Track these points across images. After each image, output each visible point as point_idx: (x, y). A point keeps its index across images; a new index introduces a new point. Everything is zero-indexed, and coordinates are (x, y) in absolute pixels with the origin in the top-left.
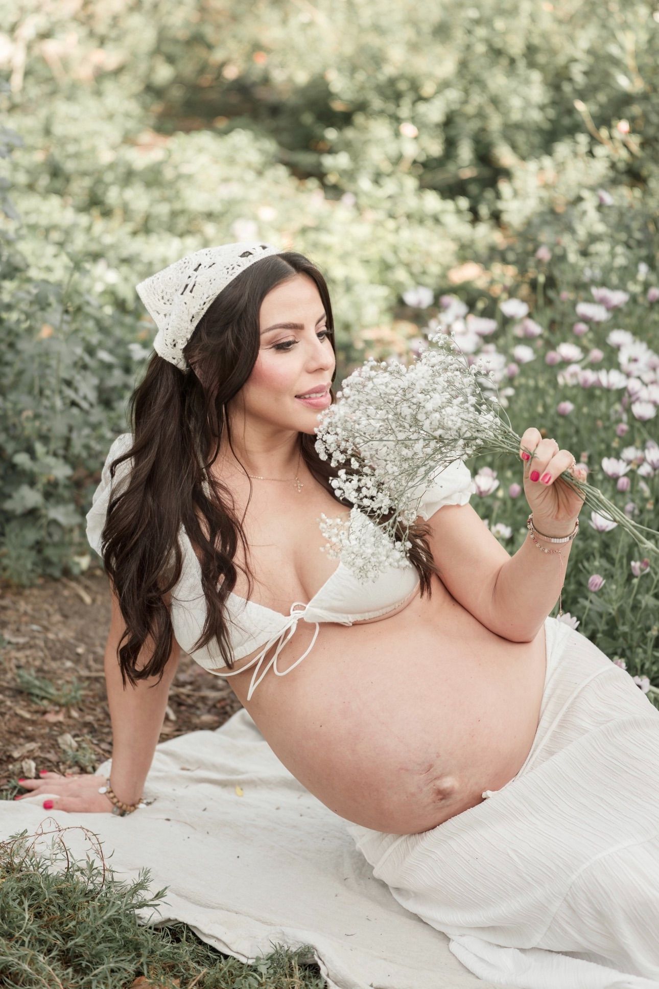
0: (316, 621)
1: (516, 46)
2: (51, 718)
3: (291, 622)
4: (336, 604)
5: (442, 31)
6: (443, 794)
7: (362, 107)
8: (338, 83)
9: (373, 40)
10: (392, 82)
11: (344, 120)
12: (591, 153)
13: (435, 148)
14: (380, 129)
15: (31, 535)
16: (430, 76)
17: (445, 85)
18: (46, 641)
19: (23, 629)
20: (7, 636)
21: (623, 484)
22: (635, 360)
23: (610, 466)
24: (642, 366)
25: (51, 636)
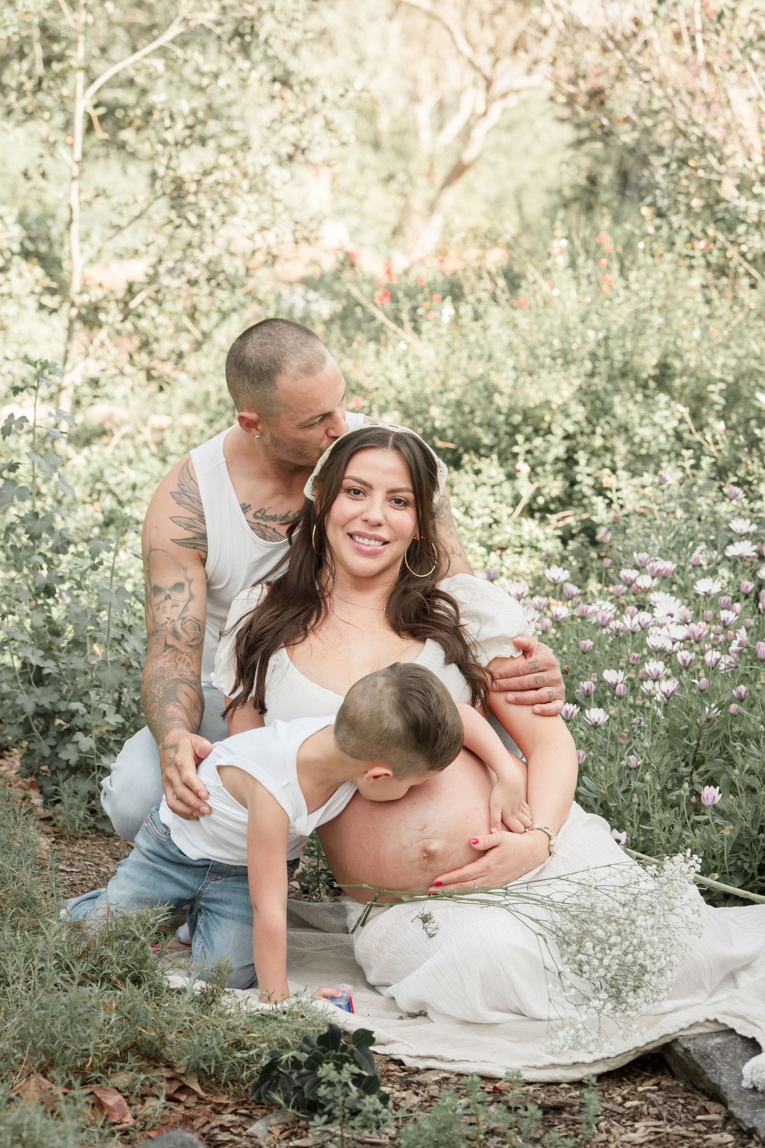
6: (428, 854)
7: (472, 445)
8: (440, 418)
9: (480, 369)
11: (454, 460)
13: (554, 488)
14: (492, 470)
15: (84, 786)
16: (547, 404)
18: (98, 872)
19: (76, 863)
20: (61, 867)
21: (621, 689)
22: (671, 615)
23: (610, 676)
24: (676, 619)
25: (103, 870)
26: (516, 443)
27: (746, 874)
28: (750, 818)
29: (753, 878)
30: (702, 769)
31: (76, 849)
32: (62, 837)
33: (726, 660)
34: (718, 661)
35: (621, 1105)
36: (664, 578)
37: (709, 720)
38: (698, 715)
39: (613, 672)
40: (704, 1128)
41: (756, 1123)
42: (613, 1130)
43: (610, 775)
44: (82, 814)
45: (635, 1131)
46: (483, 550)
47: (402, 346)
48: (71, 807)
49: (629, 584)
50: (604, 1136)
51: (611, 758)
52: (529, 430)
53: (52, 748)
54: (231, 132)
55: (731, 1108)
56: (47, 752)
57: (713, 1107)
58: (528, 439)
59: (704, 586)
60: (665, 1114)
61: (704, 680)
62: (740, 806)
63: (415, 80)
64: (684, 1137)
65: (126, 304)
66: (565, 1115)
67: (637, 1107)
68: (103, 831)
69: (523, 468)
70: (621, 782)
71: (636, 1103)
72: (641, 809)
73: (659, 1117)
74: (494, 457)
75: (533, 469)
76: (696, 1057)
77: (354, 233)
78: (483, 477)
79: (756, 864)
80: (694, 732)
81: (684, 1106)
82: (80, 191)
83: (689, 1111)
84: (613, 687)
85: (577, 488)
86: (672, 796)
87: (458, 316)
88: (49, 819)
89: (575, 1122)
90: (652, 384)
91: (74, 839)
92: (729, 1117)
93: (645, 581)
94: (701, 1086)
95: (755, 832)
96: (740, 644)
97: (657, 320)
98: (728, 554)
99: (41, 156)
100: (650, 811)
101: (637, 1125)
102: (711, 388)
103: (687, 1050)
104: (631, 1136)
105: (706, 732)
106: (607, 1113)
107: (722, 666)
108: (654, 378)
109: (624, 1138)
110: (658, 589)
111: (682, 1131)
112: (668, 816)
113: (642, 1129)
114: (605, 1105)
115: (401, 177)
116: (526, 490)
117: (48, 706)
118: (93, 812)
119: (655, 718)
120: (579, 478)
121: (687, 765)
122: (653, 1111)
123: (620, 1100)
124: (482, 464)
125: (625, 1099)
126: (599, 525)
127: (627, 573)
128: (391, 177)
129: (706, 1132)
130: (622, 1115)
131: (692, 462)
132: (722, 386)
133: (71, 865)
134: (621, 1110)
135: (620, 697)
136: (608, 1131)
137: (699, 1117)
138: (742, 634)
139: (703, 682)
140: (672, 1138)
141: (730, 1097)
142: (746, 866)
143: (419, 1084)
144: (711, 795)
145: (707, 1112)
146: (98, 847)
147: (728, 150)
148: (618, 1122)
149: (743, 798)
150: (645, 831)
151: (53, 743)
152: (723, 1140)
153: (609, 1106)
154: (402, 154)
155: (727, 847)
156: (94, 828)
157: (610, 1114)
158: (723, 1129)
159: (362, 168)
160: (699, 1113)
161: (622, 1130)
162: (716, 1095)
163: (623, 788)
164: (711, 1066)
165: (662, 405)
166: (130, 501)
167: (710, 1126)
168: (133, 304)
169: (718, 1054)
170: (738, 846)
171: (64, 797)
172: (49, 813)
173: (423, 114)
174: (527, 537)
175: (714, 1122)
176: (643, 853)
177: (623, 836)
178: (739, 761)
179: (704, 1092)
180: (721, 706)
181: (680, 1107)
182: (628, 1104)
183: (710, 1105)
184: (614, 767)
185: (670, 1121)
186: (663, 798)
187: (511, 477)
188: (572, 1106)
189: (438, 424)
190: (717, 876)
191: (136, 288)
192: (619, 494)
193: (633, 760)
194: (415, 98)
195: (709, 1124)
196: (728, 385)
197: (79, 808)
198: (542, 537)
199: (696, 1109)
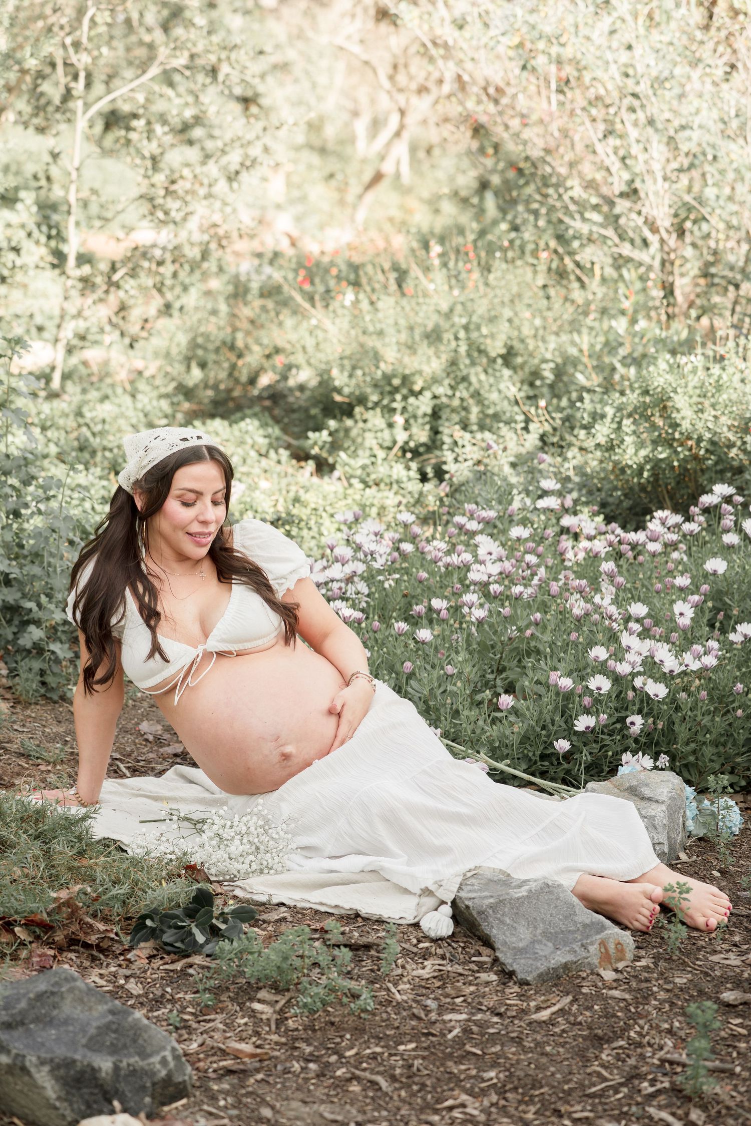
0: (213, 650)
1: (496, 348)
2: (42, 768)
3: (200, 650)
4: (224, 636)
5: (434, 337)
6: (286, 757)
7: (362, 400)
8: (339, 378)
9: (371, 342)
10: (387, 378)
11: (347, 411)
12: (526, 429)
13: (422, 435)
14: (376, 419)
15: (37, 665)
16: (420, 372)
17: (435, 380)
18: (43, 732)
19: (28, 724)
20: (15, 727)
21: (444, 613)
22: (490, 554)
23: (437, 603)
24: (494, 557)
25: (47, 730)
26: (394, 400)
27: (530, 760)
28: (535, 719)
29: (535, 763)
30: (504, 675)
31: (28, 712)
32: (19, 702)
33: (530, 590)
34: (521, 593)
35: (415, 946)
36: (488, 523)
37: (510, 639)
38: (502, 634)
39: (439, 600)
40: (476, 968)
41: (515, 967)
42: (407, 966)
43: (431, 681)
44: (34, 686)
45: (423, 968)
46: (361, 486)
47: (314, 322)
48: (27, 680)
49: (461, 527)
50: (400, 971)
51: (434, 667)
52: (405, 391)
53: (14, 633)
54: (212, 137)
55: (497, 954)
56: (10, 637)
57: (485, 951)
58: (405, 398)
59: (517, 532)
60: (448, 955)
61: (507, 609)
62: (528, 709)
63: (355, 101)
64: (461, 975)
65: (109, 278)
66: (373, 952)
67: (427, 948)
68: (51, 699)
69: (399, 420)
70: (440, 686)
71: (427, 945)
72: (454, 707)
73: (443, 957)
74: (378, 410)
75: (407, 421)
76: (474, 913)
77: (298, 219)
78: (369, 425)
79: (538, 753)
80: (499, 647)
81: (463, 948)
82: (78, 191)
83: (467, 953)
84: (438, 612)
85: (439, 436)
86: (478, 697)
87: (357, 301)
88: (10, 688)
89: (379, 959)
90: (500, 361)
91: (27, 705)
92: (496, 960)
93: (473, 526)
94: (477, 933)
95: (538, 729)
96: (540, 580)
97: (507, 313)
98: (538, 506)
99: (48, 164)
100: (461, 707)
101: (426, 963)
102: (544, 366)
103: (467, 907)
104: (420, 972)
105: (507, 648)
106: (404, 952)
107: (525, 596)
108: (502, 356)
109: (415, 973)
110: (481, 532)
111: (460, 969)
112: (474, 713)
113: (429, 967)
114: (403, 945)
115: (339, 177)
116: (401, 437)
117: (12, 602)
118: (43, 683)
119: (469, 635)
120: (441, 429)
121: (492, 672)
122: (439, 951)
123: (415, 941)
124: (369, 415)
125: (419, 941)
126: (447, 472)
127: (458, 519)
128: (332, 176)
129: (478, 972)
130: (416, 954)
131: (523, 425)
132: (552, 365)
133: (24, 726)
134: (415, 950)
135: (443, 620)
136: (403, 967)
137: (474, 959)
138: (542, 572)
139: (506, 611)
140: (452, 975)
141: (497, 945)
142: (530, 754)
143: (264, 921)
144: (506, 701)
145: (480, 954)
146: (46, 712)
147: (569, 183)
148: (412, 959)
149: (530, 703)
150: (456, 725)
151: (16, 630)
152: (489, 979)
153: (407, 946)
154: (343, 158)
155: (516, 739)
156: (43, 696)
157: (406, 953)
158: (491, 969)
159: (310, 167)
160: (474, 955)
161: (414, 966)
162: (487, 943)
163: (442, 690)
164: (485, 920)
165: (506, 377)
166: (101, 433)
167: (481, 966)
168: (116, 277)
169: (491, 912)
170: (525, 739)
171: (21, 672)
172: (10, 684)
173: (361, 127)
174: (395, 477)
175: (485, 963)
176: (453, 741)
177: (439, 731)
178: (530, 673)
179: (479, 938)
180: (520, 630)
181: (460, 950)
182: (421, 945)
183: (483, 949)
184: (435, 674)
185: (451, 961)
186: (472, 699)
187: (390, 425)
188: (378, 945)
189: (337, 383)
190: (508, 761)
191: (118, 265)
192: (464, 450)
193: (450, 669)
194: (356, 114)
195: (480, 965)
196: (557, 365)
197: (33, 681)
198: (405, 479)
199: (472, 951)
